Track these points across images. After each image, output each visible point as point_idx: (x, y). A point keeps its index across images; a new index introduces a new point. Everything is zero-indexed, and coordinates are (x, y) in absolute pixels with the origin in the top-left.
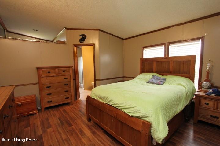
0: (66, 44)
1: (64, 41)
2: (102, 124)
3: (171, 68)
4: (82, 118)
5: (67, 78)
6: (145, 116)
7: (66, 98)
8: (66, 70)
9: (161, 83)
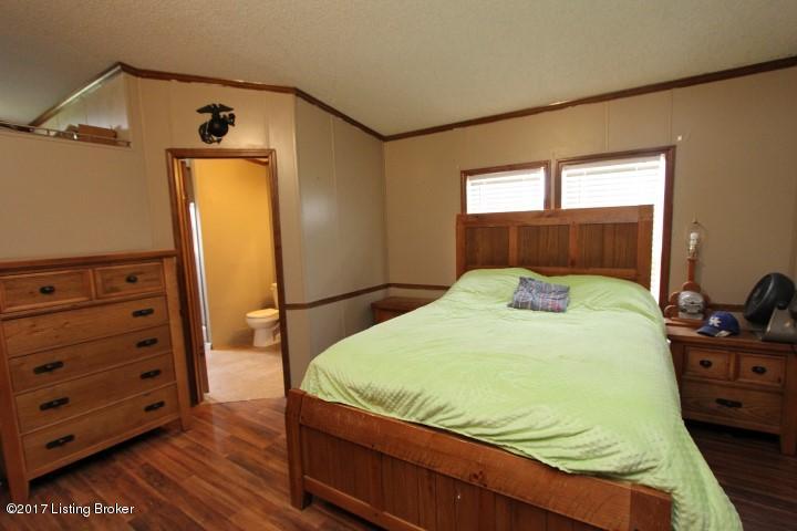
0: (128, 144)
1: (114, 127)
2: (387, 514)
3: (573, 247)
4: (261, 493)
5: (150, 312)
6: (641, 467)
7: (149, 409)
8: (141, 273)
9: (560, 304)
